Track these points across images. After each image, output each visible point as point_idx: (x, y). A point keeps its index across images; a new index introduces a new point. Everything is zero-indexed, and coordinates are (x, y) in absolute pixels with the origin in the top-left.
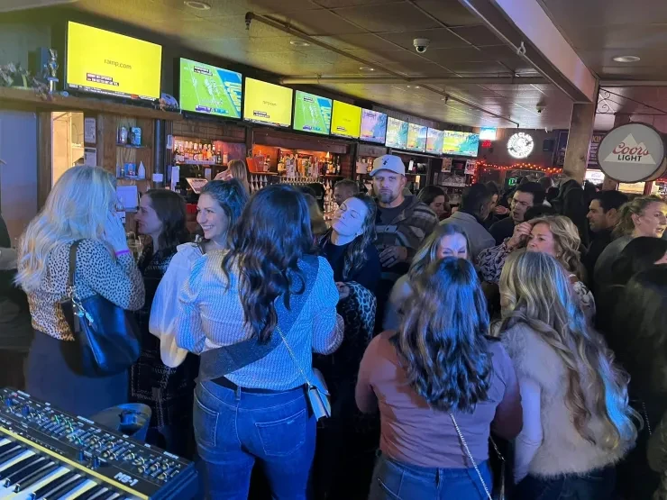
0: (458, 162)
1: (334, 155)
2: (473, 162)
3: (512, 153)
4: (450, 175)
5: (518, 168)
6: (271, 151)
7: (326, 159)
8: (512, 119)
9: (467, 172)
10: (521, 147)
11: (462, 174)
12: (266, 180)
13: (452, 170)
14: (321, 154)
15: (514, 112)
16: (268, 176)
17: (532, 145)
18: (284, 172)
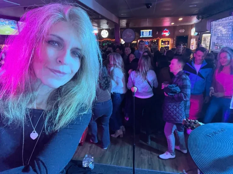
3: (102, 36)
5: (105, 40)
8: (101, 27)
10: (105, 34)
15: (101, 25)
17: (108, 33)
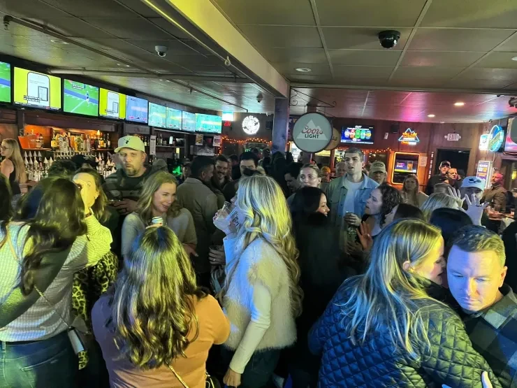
0: (208, 137)
1: (104, 132)
2: (219, 137)
3: (245, 130)
4: (202, 147)
5: (250, 141)
6: (43, 131)
7: (97, 136)
8: (243, 106)
9: (215, 145)
10: (251, 127)
11: (211, 146)
12: (40, 155)
13: (204, 143)
14: (92, 132)
15: (244, 102)
16: (42, 151)
17: (258, 125)
18: (58, 148)
